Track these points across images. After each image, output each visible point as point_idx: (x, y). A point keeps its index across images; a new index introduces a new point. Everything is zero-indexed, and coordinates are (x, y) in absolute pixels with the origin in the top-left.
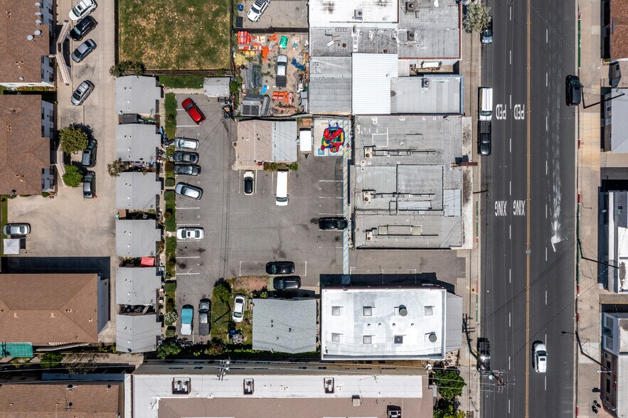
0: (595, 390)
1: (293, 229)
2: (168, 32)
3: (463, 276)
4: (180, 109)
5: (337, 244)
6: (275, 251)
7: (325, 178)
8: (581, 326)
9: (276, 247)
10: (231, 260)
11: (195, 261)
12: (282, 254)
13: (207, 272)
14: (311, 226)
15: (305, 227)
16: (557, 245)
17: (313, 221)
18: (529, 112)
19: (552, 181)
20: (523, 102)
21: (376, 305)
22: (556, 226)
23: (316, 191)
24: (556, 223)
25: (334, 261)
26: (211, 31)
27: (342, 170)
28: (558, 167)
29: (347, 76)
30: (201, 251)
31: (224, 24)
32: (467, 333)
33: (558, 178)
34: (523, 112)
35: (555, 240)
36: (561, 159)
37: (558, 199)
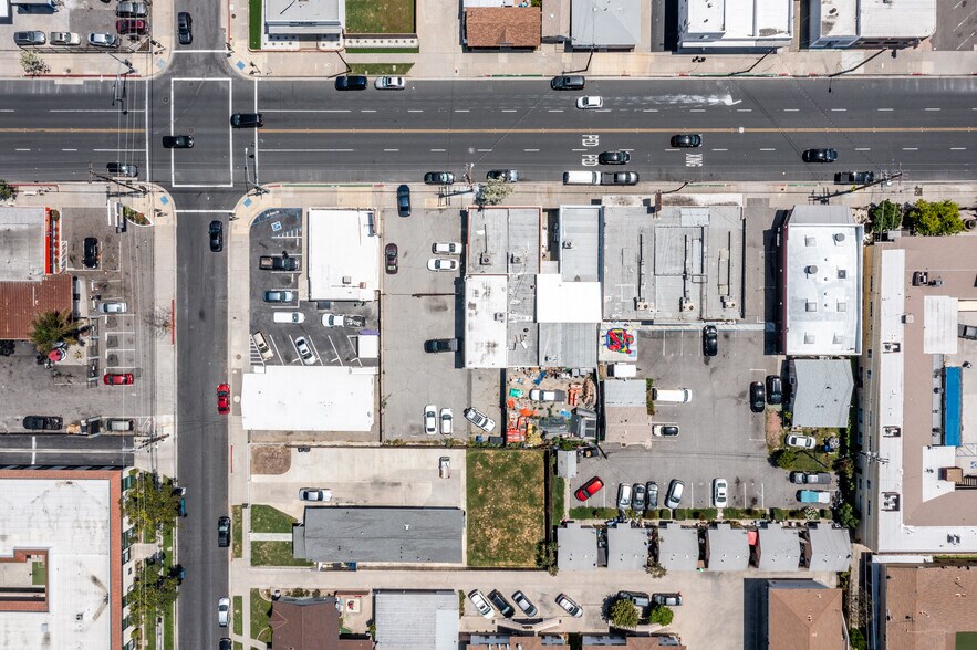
0: (894, 55)
1: (715, 383)
2: (505, 516)
3: (767, 200)
4: (587, 504)
5: (731, 336)
6: (739, 403)
7: (660, 349)
8: (823, 72)
9: (735, 402)
10: (748, 450)
11: (749, 489)
12: (743, 395)
13: (762, 475)
14: (712, 365)
15: (713, 370)
16: (734, 99)
17: (707, 362)
18: (590, 130)
19: (665, 104)
20: (579, 137)
21: (804, 298)
22: (714, 100)
23: (675, 359)
24: (710, 100)
25: (750, 340)
26: (504, 471)
27: (653, 332)
28: (650, 98)
29: (560, 328)
30: (738, 482)
31: (497, 456)
32: (829, 196)
33: (662, 98)
34: (590, 137)
35: (728, 101)
36: (640, 94)
37: (685, 99)
